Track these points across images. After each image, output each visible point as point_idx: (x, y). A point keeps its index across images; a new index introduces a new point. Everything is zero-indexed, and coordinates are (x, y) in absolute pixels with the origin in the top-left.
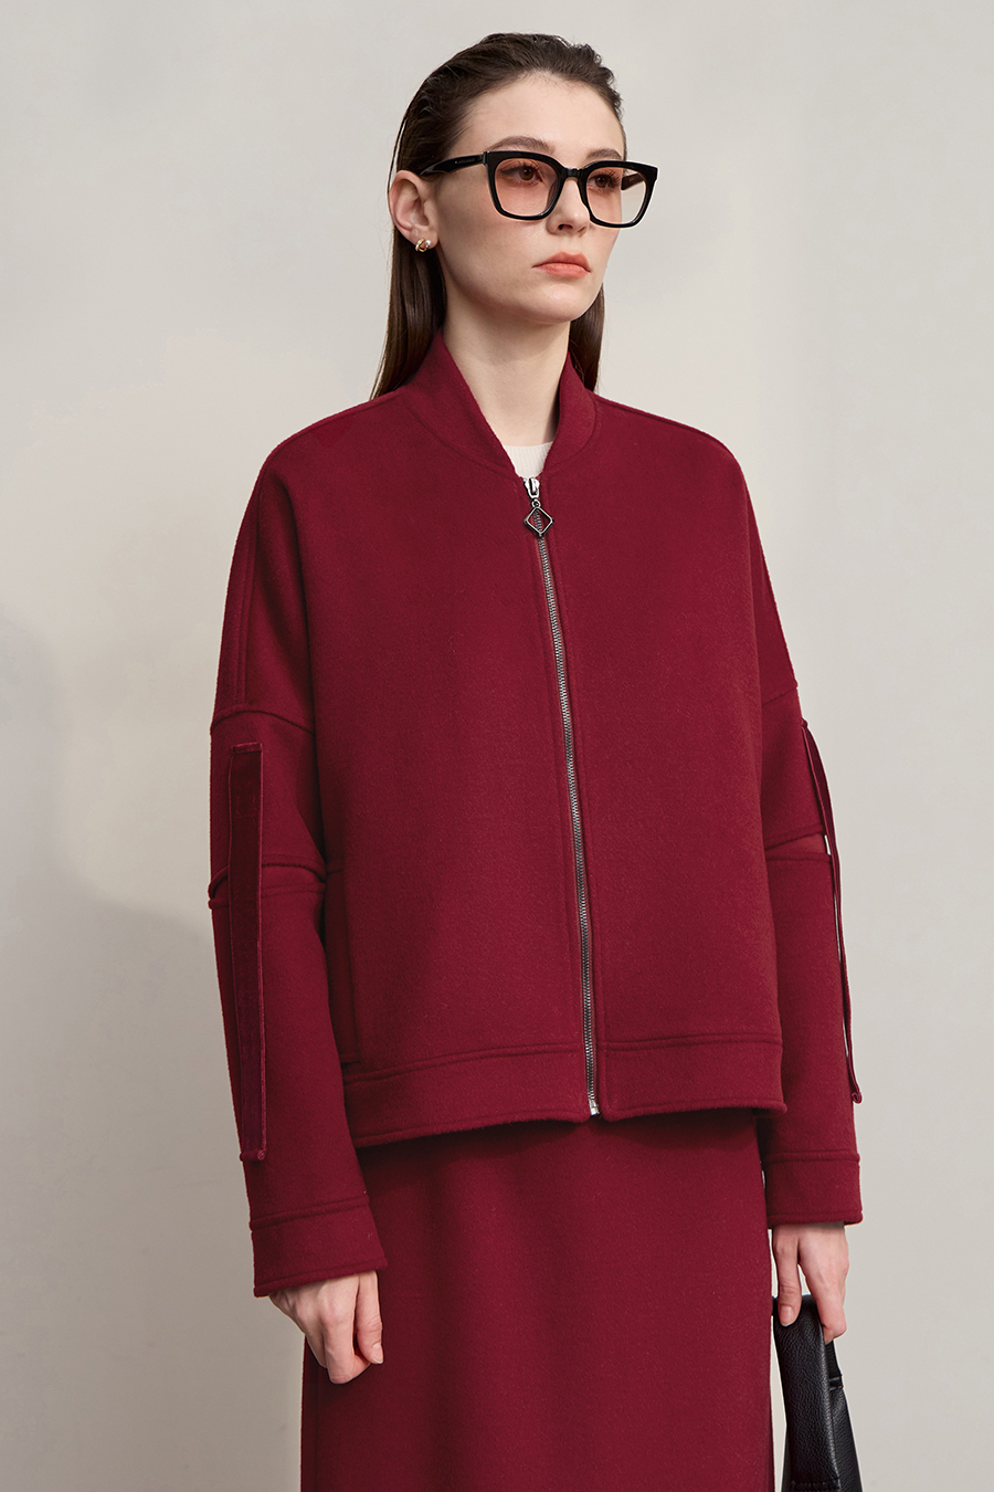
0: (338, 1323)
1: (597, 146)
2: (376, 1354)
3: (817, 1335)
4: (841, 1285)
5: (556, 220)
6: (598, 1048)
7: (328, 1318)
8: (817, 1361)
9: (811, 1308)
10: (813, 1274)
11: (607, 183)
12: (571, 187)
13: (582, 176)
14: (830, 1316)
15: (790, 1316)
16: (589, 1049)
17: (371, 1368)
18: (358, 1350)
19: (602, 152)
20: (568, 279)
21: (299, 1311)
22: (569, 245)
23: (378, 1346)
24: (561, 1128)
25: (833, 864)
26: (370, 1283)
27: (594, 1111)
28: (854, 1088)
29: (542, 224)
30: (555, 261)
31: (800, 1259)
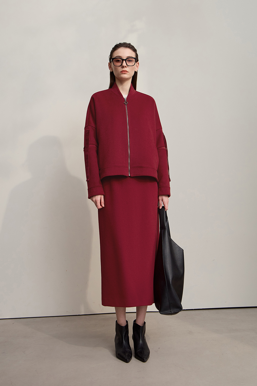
0: (98, 201)
1: (128, 56)
2: (103, 206)
3: (164, 210)
4: (168, 204)
5: (122, 66)
6: (130, 167)
7: (97, 200)
8: (164, 213)
9: (163, 207)
10: (164, 202)
11: (130, 61)
12: (124, 62)
13: (125, 60)
14: (166, 208)
15: (161, 208)
16: (129, 168)
17: (103, 207)
18: (101, 205)
19: (129, 57)
20: (125, 74)
21: (93, 199)
22: (124, 69)
23: (104, 205)
24: (125, 177)
25: (167, 151)
26: (102, 197)
27: (129, 175)
28: (170, 179)
29: (121, 67)
30: (122, 71)
31: (162, 200)
